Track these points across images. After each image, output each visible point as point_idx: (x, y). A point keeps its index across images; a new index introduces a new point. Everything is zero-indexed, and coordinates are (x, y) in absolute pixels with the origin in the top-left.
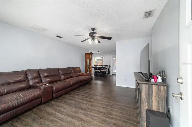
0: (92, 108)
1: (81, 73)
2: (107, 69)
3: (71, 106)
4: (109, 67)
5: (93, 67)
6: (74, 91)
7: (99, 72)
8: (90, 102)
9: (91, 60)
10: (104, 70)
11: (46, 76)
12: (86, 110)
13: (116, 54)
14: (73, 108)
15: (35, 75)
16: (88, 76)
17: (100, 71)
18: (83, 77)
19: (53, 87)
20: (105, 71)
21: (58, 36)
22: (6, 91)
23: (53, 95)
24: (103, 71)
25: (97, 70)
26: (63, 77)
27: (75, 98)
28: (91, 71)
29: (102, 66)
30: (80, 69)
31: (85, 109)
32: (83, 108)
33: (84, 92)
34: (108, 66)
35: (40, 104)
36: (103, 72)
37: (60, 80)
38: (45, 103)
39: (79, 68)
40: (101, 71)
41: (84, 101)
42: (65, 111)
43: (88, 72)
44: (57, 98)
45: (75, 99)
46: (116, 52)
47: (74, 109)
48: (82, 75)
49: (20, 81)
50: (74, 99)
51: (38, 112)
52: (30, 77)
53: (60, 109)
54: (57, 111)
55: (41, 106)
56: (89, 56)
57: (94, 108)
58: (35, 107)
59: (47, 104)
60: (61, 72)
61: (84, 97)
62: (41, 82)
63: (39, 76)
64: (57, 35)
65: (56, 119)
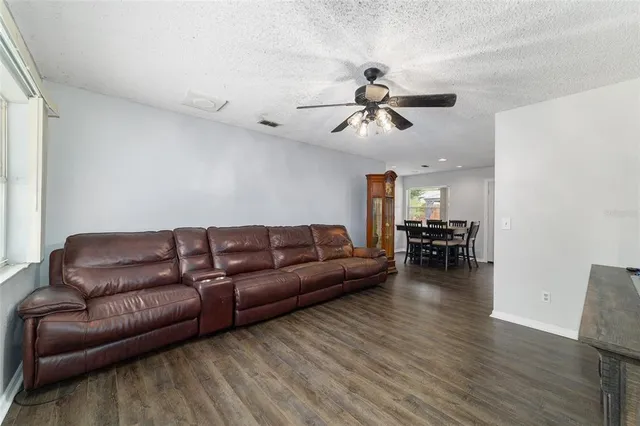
0: (347, 399)
1: (347, 248)
2: (463, 235)
3: (276, 367)
4: (472, 230)
5: (399, 228)
6: (311, 309)
7: (426, 248)
8: (349, 368)
9: (389, 199)
10: (447, 240)
11: (225, 251)
12: (317, 403)
13: (494, 177)
14: (280, 379)
15: (198, 245)
16: (370, 262)
17: (430, 243)
18: (351, 265)
19: (234, 287)
20: (450, 243)
21: (265, 123)
22: (121, 285)
23: (234, 313)
24: (444, 243)
25: (419, 241)
26: (280, 257)
27: (302, 336)
28: (389, 243)
29: (440, 223)
30: (346, 234)
31: (318, 395)
32: (314, 387)
33: (341, 320)
34: (469, 226)
35: (195, 338)
36: (441, 249)
37: (272, 267)
38: (210, 335)
39: (342, 228)
40: (434, 242)
41: (328, 359)
42: (249, 380)
43: (379, 246)
44: (248, 326)
45: (301, 342)
46: (494, 166)
47: (279, 384)
48: (353, 254)
49: (157, 261)
50: (297, 341)
51: (181, 360)
52: (182, 250)
53: (239, 367)
54: (226, 375)
55: (197, 344)
56: (381, 184)
57: (355, 399)
58: (180, 343)
59: (216, 340)
60: (276, 241)
61: (334, 343)
62: (211, 266)
63: (206, 250)
64: (261, 120)
65: (210, 405)
